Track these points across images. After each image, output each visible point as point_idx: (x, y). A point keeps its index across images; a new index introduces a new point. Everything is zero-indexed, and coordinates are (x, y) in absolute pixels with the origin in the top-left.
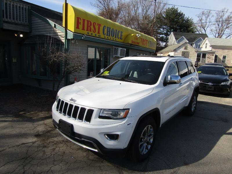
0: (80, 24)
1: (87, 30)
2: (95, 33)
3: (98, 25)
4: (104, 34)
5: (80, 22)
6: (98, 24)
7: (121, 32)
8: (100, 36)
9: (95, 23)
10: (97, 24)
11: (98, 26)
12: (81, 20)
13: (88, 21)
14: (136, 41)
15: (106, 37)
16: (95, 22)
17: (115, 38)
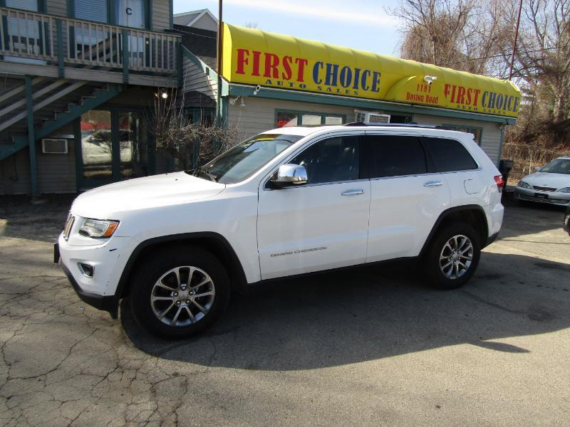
0: (247, 64)
1: (267, 74)
2: (291, 81)
3: (298, 62)
4: (319, 81)
5: (247, 59)
6: (297, 60)
7: (375, 74)
8: (305, 86)
9: (290, 59)
10: (294, 60)
11: (298, 65)
12: (248, 54)
13: (268, 56)
14: (424, 94)
15: (325, 88)
16: (289, 56)
17: (355, 90)
